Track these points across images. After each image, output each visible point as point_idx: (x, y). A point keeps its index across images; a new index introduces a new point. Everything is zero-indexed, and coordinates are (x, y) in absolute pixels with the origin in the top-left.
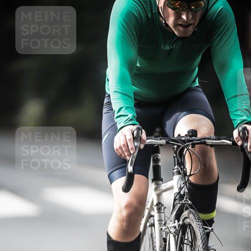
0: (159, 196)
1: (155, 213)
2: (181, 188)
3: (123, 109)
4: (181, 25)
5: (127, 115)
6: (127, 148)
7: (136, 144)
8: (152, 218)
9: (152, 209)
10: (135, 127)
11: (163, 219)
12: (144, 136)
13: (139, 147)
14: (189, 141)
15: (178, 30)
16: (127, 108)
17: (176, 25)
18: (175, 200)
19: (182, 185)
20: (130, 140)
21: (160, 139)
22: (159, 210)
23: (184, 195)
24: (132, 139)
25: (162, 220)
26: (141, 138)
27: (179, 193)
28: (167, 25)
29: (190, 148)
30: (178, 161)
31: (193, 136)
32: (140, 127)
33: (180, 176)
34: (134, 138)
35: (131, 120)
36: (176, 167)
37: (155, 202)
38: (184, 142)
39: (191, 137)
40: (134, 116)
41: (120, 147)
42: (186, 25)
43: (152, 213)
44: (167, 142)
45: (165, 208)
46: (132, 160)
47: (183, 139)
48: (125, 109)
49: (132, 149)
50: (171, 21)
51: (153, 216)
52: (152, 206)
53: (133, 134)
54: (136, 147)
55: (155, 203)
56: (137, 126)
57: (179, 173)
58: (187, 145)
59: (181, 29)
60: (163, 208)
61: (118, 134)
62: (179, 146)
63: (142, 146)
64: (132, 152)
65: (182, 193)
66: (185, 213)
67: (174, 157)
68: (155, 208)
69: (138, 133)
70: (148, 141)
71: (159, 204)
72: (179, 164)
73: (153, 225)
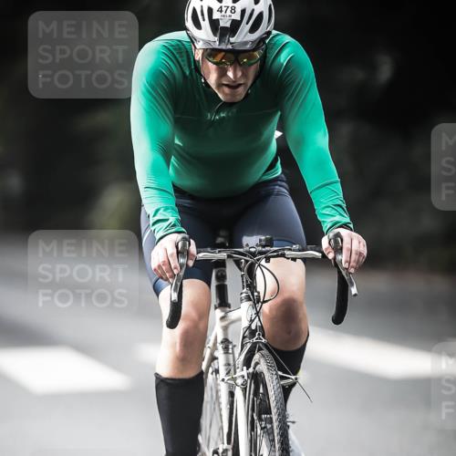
0: (225, 329)
1: (220, 353)
2: (252, 321)
3: (161, 211)
4: (227, 85)
5: (168, 220)
6: (168, 266)
7: (182, 261)
8: (216, 361)
9: (215, 348)
10: (179, 237)
11: (232, 362)
12: (193, 248)
13: (187, 265)
14: (261, 253)
15: (223, 93)
16: (166, 209)
17: (220, 85)
18: (244, 337)
19: (254, 316)
20: (172, 255)
21: (219, 252)
22: (226, 349)
23: (256, 330)
24: (175, 254)
25: (229, 365)
26: (188, 252)
27: (249, 327)
28: (208, 85)
29: (263, 262)
30: (247, 281)
31: (268, 246)
32: (187, 236)
33: (251, 303)
34: (178, 253)
35: (174, 225)
36: (245, 290)
37: (220, 338)
38: (253, 254)
39: (264, 247)
40: (177, 220)
41: (159, 266)
42: (234, 86)
43: (216, 354)
44: (229, 256)
45: (235, 346)
46: (176, 284)
47: (253, 250)
48: (165, 210)
49: (175, 268)
50: (212, 79)
51: (216, 358)
52: (215, 344)
53: (177, 247)
54: (181, 266)
55: (220, 340)
56: (182, 235)
57: (248, 299)
58: (258, 260)
59: (227, 90)
60: (230, 347)
61: (156, 247)
62: (247, 261)
63: (191, 263)
64: (176, 272)
65: (253, 327)
66: (257, 357)
67: (242, 276)
68: (220, 347)
69: (184, 245)
70: (201, 255)
71: (226, 342)
72: (248, 286)
73: (217, 371)
